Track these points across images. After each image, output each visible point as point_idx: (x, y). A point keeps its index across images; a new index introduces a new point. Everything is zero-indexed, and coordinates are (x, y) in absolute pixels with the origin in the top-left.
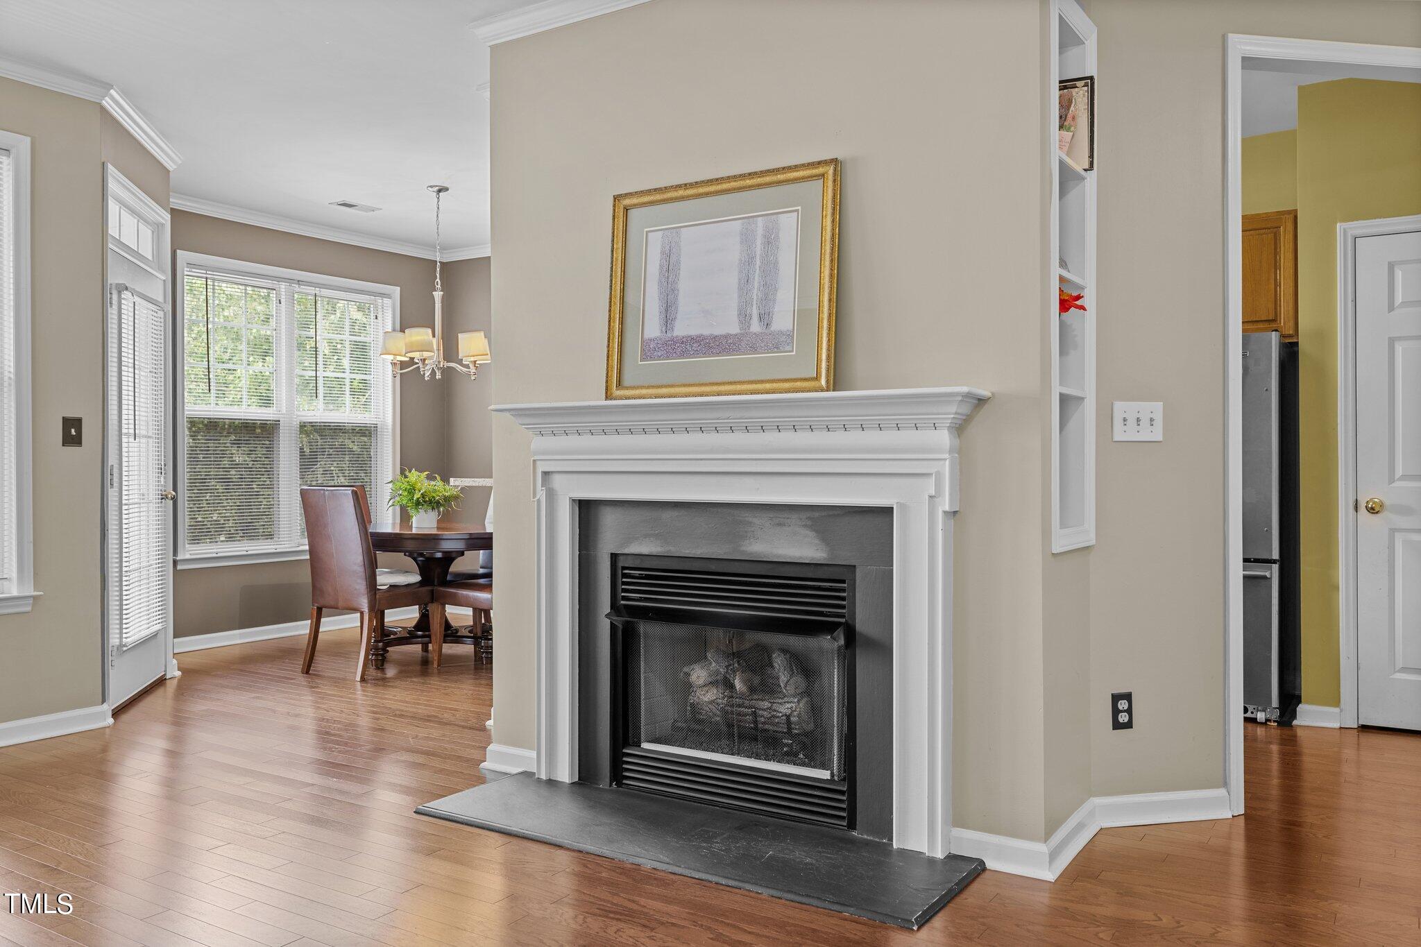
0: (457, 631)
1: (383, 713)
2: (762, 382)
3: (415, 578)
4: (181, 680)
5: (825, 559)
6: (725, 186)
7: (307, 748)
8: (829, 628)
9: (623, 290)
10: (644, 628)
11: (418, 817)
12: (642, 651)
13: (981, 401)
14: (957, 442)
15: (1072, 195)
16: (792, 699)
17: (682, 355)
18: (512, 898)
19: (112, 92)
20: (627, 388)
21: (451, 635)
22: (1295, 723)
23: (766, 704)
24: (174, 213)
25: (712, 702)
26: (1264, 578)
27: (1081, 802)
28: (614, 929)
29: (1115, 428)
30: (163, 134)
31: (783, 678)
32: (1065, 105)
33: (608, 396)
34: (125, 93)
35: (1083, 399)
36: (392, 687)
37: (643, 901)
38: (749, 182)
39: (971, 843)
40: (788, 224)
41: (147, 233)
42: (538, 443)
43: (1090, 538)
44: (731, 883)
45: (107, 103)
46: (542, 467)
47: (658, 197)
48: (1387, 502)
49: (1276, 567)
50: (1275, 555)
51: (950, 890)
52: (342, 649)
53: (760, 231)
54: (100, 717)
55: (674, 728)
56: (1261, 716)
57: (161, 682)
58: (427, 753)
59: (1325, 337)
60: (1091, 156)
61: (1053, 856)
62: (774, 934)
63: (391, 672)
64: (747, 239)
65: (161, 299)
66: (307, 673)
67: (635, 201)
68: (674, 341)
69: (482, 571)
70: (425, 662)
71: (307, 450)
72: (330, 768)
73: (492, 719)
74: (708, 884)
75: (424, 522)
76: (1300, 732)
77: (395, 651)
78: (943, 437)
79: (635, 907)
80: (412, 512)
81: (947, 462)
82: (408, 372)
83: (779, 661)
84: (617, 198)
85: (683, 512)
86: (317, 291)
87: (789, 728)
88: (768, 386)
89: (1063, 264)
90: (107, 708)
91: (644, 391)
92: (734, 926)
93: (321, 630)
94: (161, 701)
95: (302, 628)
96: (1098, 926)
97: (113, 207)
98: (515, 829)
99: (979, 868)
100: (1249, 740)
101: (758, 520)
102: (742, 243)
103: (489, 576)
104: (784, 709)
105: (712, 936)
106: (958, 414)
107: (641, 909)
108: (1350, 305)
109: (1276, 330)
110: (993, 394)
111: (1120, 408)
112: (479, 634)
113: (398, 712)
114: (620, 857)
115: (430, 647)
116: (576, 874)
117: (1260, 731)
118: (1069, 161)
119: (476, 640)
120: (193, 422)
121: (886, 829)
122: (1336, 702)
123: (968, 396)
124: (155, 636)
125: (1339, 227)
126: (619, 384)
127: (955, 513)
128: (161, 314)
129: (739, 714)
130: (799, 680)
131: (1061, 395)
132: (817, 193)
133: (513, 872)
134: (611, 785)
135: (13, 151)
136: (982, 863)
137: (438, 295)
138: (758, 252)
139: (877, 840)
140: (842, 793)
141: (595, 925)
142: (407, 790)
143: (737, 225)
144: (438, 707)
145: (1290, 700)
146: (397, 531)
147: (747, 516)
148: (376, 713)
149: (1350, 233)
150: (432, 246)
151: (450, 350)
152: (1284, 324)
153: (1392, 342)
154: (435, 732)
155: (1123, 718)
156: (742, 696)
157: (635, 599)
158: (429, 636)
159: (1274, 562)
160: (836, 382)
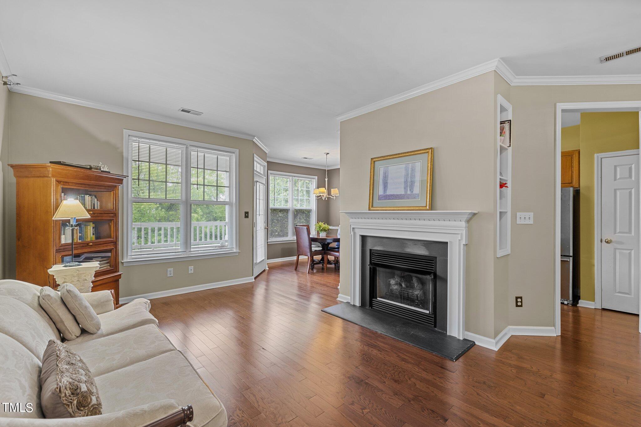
0: (330, 261)
1: (313, 282)
2: (410, 207)
3: (321, 249)
4: (268, 270)
5: (428, 255)
6: (401, 155)
7: (295, 291)
8: (429, 273)
9: (373, 182)
10: (378, 268)
11: (322, 312)
12: (378, 274)
13: (475, 214)
14: (467, 225)
15: (504, 154)
16: (418, 290)
17: (389, 200)
18: (345, 338)
19: (255, 138)
20: (374, 207)
21: (329, 262)
22: (578, 305)
23: (411, 291)
24: (268, 162)
25: (396, 289)
26: (568, 261)
27: (506, 327)
28: (371, 350)
29: (517, 221)
30: (266, 145)
31: (416, 285)
32: (502, 129)
33: (369, 210)
34: (258, 138)
35: (506, 212)
36: (315, 275)
37: (378, 343)
38: (407, 154)
39: (471, 336)
40: (418, 166)
41: (262, 168)
42: (351, 220)
43: (509, 252)
44: (402, 340)
45: (254, 140)
46: (352, 226)
47: (383, 158)
48: (613, 240)
49: (571, 258)
50: (571, 254)
51: (465, 350)
52: (303, 264)
53: (410, 167)
54: (251, 279)
55: (386, 294)
56: (566, 302)
57: (264, 271)
58: (324, 294)
59: (590, 189)
60: (510, 143)
61: (497, 343)
62: (414, 357)
63: (315, 271)
64: (406, 169)
65: (265, 183)
66: (296, 270)
67: (376, 160)
68: (386, 195)
69: (336, 247)
70: (323, 269)
71: (295, 213)
72: (300, 296)
73: (339, 286)
74: (395, 340)
75: (323, 235)
76: (580, 309)
77: (316, 266)
78: (463, 224)
79: (376, 344)
80: (320, 232)
81: (464, 231)
82: (319, 198)
83: (414, 280)
84: (371, 159)
85: (389, 240)
86: (298, 178)
87: (417, 298)
88: (412, 208)
89: (501, 174)
90: (253, 277)
91: (379, 209)
92: (403, 354)
93: (299, 259)
94: (264, 275)
95: (295, 258)
96: (512, 368)
97: (255, 163)
98: (345, 318)
99: (473, 344)
100: (562, 310)
101: (409, 243)
102: (405, 170)
103: (338, 248)
104: (416, 293)
105: (396, 355)
106: (468, 217)
107: (378, 345)
108: (600, 179)
109: (572, 187)
110: (478, 212)
111: (519, 214)
112: (336, 263)
113: (317, 283)
114: (372, 329)
115: (324, 265)
116: (361, 333)
117: (565, 307)
118: (503, 145)
119: (335, 264)
120: (271, 209)
121: (445, 329)
122: (594, 300)
123: (471, 213)
124: (263, 260)
125: (596, 155)
126: (372, 206)
127: (466, 244)
128: (265, 186)
129: (404, 293)
130: (420, 285)
131: (500, 212)
132: (426, 157)
133: (345, 330)
134: (369, 308)
135: (235, 153)
136: (474, 342)
137: (326, 179)
138: (410, 173)
139: (442, 332)
140: (432, 318)
141: (366, 348)
142: (319, 304)
143: (404, 166)
144: (326, 282)
145: (576, 298)
146: (316, 237)
147: (406, 242)
148: (312, 282)
149: (600, 157)
150: (325, 166)
151: (329, 193)
152: (575, 184)
153: (615, 190)
154: (326, 289)
155: (519, 304)
156: (404, 288)
157: (375, 261)
158: (324, 263)
159: (571, 256)
160: (432, 208)
